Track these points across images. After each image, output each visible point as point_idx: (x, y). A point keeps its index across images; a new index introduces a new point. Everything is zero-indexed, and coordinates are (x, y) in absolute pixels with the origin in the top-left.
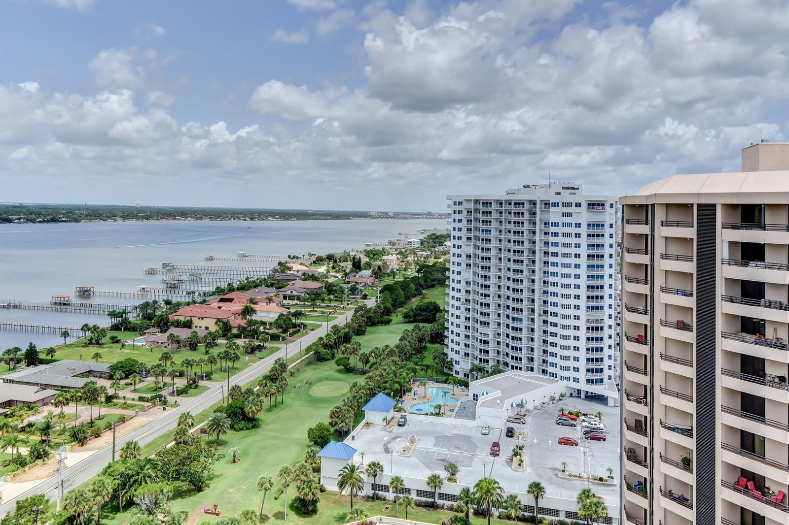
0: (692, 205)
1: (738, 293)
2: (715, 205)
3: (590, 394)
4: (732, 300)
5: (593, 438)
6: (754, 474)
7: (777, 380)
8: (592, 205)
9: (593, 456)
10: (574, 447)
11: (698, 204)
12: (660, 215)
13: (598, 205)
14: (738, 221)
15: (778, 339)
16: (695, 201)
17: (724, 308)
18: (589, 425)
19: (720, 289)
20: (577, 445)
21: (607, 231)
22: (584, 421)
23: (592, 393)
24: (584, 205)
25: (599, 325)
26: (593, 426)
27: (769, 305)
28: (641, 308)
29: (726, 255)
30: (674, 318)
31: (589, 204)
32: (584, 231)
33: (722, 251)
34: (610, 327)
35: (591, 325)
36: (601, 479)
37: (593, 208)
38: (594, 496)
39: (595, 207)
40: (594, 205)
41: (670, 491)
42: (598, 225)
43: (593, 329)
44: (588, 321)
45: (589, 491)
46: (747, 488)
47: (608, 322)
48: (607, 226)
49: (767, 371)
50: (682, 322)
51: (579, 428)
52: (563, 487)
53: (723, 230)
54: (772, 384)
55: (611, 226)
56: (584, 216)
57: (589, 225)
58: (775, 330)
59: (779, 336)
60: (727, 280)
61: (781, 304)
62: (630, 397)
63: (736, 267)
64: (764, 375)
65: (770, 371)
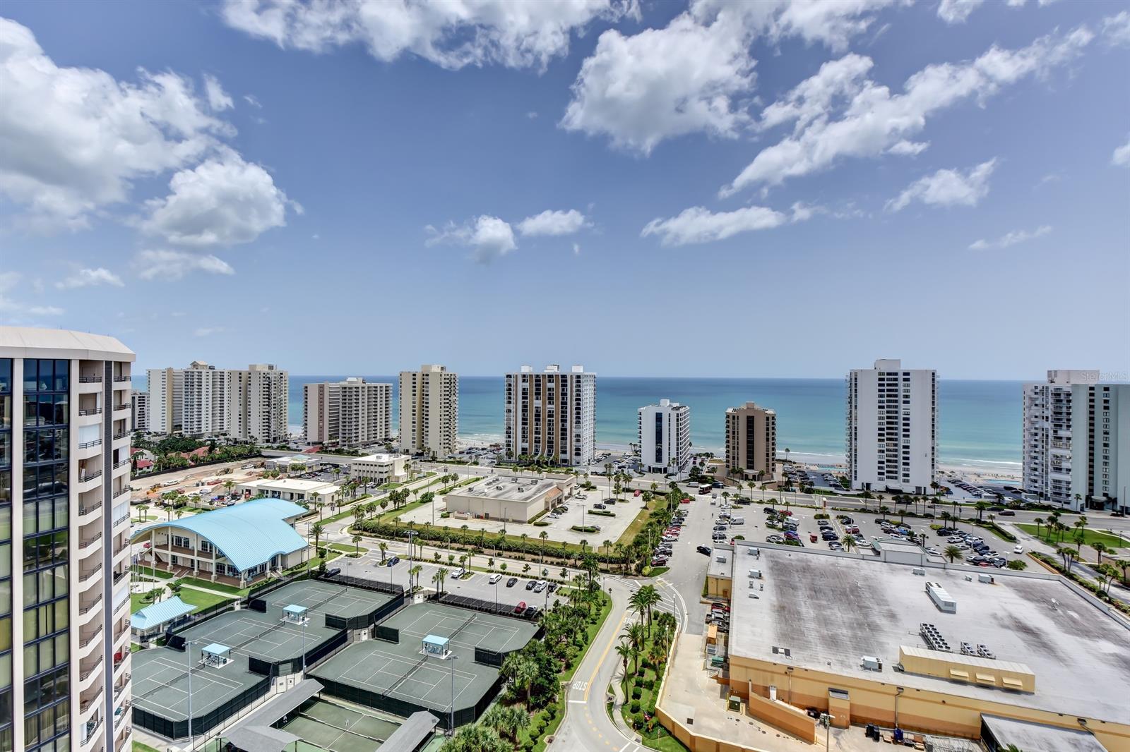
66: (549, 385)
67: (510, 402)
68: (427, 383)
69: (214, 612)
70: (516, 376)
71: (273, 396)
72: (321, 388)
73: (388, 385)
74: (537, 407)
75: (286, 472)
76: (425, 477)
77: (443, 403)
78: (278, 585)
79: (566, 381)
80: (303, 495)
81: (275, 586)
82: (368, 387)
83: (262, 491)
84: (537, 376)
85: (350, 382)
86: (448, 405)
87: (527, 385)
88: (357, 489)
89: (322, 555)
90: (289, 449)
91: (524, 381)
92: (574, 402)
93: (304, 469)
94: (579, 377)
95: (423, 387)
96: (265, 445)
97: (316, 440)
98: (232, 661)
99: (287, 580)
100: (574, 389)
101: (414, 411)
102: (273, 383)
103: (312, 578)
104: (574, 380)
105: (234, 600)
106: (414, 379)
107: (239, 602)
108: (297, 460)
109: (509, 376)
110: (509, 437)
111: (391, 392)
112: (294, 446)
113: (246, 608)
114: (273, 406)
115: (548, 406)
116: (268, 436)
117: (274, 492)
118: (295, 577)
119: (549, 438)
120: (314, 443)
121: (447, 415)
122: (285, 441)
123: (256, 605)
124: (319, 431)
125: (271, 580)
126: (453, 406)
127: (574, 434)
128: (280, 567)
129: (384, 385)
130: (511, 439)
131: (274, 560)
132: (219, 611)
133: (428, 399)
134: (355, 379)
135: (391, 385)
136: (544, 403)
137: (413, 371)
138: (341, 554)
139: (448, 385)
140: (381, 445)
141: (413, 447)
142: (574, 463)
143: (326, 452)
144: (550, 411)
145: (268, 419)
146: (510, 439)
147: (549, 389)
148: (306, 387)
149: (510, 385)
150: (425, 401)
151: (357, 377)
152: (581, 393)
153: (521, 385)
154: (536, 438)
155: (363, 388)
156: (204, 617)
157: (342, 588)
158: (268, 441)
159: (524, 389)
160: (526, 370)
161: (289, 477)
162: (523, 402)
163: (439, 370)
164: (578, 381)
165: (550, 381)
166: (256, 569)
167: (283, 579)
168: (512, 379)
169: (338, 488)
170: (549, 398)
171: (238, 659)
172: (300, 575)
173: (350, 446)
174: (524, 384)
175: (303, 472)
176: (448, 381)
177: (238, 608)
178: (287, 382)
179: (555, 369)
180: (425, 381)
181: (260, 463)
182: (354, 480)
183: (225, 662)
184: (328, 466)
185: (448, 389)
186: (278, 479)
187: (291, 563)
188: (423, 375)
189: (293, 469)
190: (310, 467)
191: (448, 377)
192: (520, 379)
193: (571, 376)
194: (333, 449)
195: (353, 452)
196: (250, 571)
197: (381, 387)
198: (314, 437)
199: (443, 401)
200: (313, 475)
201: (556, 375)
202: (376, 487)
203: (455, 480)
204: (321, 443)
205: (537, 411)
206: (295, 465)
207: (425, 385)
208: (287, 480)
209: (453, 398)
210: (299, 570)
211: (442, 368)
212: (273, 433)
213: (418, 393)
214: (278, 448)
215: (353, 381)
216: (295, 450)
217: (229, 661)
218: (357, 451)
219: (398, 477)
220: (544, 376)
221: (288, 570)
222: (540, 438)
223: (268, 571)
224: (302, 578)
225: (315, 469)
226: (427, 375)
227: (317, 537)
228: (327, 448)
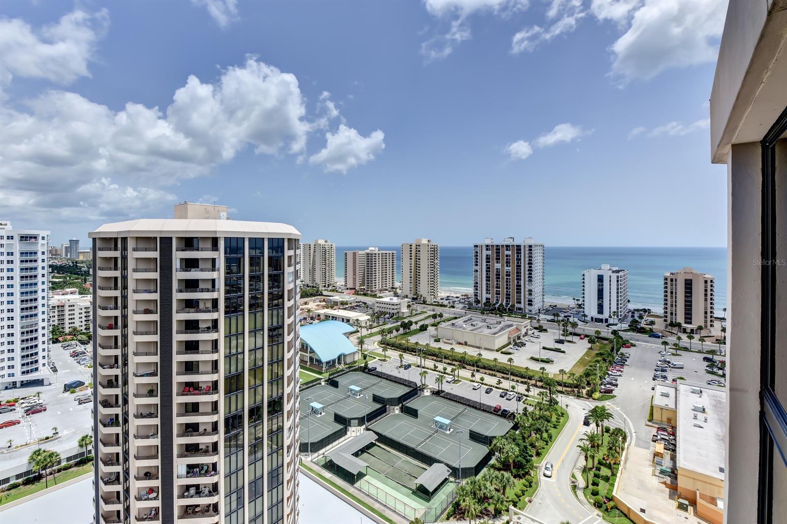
0: (156, 238)
1: (183, 287)
2: (172, 238)
3: (24, 382)
4: (181, 291)
5: (33, 413)
6: (192, 382)
7: (206, 329)
8: (24, 238)
9: (36, 425)
10: (17, 425)
11: (160, 238)
12: (131, 244)
13: (31, 238)
14: (183, 246)
15: (206, 308)
16: (158, 236)
17: (177, 296)
18: (30, 404)
19: (175, 286)
20: (19, 423)
21: (40, 256)
22: (23, 403)
23: (27, 381)
24: (17, 239)
25: (34, 328)
26: (33, 404)
27: (202, 291)
28: (112, 305)
29: (178, 266)
30: (142, 307)
31: (21, 237)
32: (17, 258)
33: (176, 264)
34: (43, 328)
35: (25, 330)
36: (47, 438)
37: (26, 240)
38: (44, 451)
39: (28, 239)
40: (27, 237)
41: (141, 414)
42: (31, 253)
43: (27, 332)
44: (22, 328)
45: (40, 450)
46: (189, 391)
47: (41, 324)
48: (39, 254)
49: (200, 326)
50: (147, 309)
51: (18, 409)
52: (11, 458)
53: (177, 252)
54: (203, 332)
55: (43, 253)
56: (17, 247)
57: (22, 253)
58: (205, 303)
59: (207, 306)
60: (180, 281)
61: (208, 289)
62: (104, 367)
63: (184, 273)
64: (199, 328)
65: (202, 325)
66: (507, 253)
67: (477, 265)
68: (419, 251)
69: (311, 385)
70: (482, 246)
71: (327, 259)
72: (355, 254)
73: (394, 252)
74: (498, 269)
75: (337, 305)
76: (420, 314)
77: (429, 265)
78: (342, 373)
79: (520, 250)
80: (349, 320)
81: (341, 373)
82: (382, 254)
83: (326, 316)
84: (497, 246)
85: (371, 250)
86: (433, 266)
87: (489, 252)
88: (380, 319)
89: (365, 358)
90: (337, 291)
91: (487, 250)
92: (527, 266)
93: (347, 304)
94: (530, 246)
95: (417, 253)
96: (324, 288)
97: (352, 287)
98: (324, 414)
99: (348, 370)
100: (527, 256)
101: (411, 269)
102: (327, 251)
103: (361, 371)
104: (527, 249)
105: (321, 379)
106: (411, 248)
107: (324, 380)
108: (343, 298)
109: (476, 246)
110: (477, 289)
111: (395, 257)
112: (340, 290)
113: (327, 384)
114: (327, 265)
115: (506, 268)
116: (325, 284)
117: (333, 317)
118: (351, 369)
119: (507, 291)
120: (351, 289)
121: (433, 273)
122: (334, 286)
123: (333, 383)
124: (354, 281)
125: (339, 370)
126: (437, 267)
127: (527, 290)
128: (343, 362)
129: (391, 252)
130: (478, 291)
131: (339, 358)
132: (314, 384)
133: (419, 262)
134: (373, 249)
135: (395, 252)
136: (503, 266)
137: (410, 243)
138: (375, 358)
139: (433, 252)
140: (390, 291)
141: (410, 293)
142: (527, 311)
143: (358, 294)
144: (507, 272)
145: (325, 273)
146: (476, 291)
147: (507, 256)
148: (346, 254)
149: (477, 252)
150: (418, 263)
151: (375, 247)
152: (533, 259)
153: (485, 253)
154: (497, 291)
155: (379, 254)
156: (307, 386)
157: (380, 379)
158: (325, 286)
159: (487, 255)
160: (488, 242)
161: (339, 309)
162: (487, 265)
163: (427, 242)
164: (530, 250)
165: (507, 250)
166: (330, 362)
167: (345, 369)
168: (478, 248)
169: (369, 317)
170: (507, 262)
171: (328, 413)
172: (354, 368)
173: (371, 291)
174: (488, 252)
175: (347, 306)
176: (433, 250)
177: (323, 383)
178: (335, 250)
179: (512, 241)
180: (418, 250)
181: (322, 299)
182: (377, 313)
183: (321, 414)
184: (361, 303)
185: (433, 255)
186: (334, 309)
187: (349, 360)
188: (417, 246)
189: (341, 304)
190: (350, 303)
191: (433, 247)
192: (484, 248)
193: (525, 246)
194: (362, 293)
195: (374, 295)
196: (328, 363)
197: (389, 254)
198: (350, 285)
199: (430, 263)
200: (352, 308)
201: (512, 245)
202: (390, 318)
203: (441, 317)
204: (355, 289)
205: (497, 271)
206: (343, 301)
207: (418, 252)
208: (339, 310)
209: (436, 261)
210: (354, 365)
211: (429, 241)
212: (327, 281)
213: (413, 258)
214: (331, 291)
215: (371, 249)
216: (341, 292)
217: (323, 414)
218: (376, 295)
219: (403, 313)
220: (503, 246)
221: (347, 364)
222: (500, 291)
223: (337, 364)
224: (355, 370)
225: (353, 305)
226: (419, 246)
227: (362, 346)
228: (358, 292)
